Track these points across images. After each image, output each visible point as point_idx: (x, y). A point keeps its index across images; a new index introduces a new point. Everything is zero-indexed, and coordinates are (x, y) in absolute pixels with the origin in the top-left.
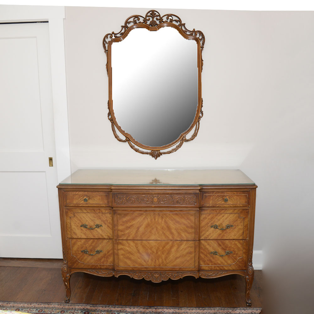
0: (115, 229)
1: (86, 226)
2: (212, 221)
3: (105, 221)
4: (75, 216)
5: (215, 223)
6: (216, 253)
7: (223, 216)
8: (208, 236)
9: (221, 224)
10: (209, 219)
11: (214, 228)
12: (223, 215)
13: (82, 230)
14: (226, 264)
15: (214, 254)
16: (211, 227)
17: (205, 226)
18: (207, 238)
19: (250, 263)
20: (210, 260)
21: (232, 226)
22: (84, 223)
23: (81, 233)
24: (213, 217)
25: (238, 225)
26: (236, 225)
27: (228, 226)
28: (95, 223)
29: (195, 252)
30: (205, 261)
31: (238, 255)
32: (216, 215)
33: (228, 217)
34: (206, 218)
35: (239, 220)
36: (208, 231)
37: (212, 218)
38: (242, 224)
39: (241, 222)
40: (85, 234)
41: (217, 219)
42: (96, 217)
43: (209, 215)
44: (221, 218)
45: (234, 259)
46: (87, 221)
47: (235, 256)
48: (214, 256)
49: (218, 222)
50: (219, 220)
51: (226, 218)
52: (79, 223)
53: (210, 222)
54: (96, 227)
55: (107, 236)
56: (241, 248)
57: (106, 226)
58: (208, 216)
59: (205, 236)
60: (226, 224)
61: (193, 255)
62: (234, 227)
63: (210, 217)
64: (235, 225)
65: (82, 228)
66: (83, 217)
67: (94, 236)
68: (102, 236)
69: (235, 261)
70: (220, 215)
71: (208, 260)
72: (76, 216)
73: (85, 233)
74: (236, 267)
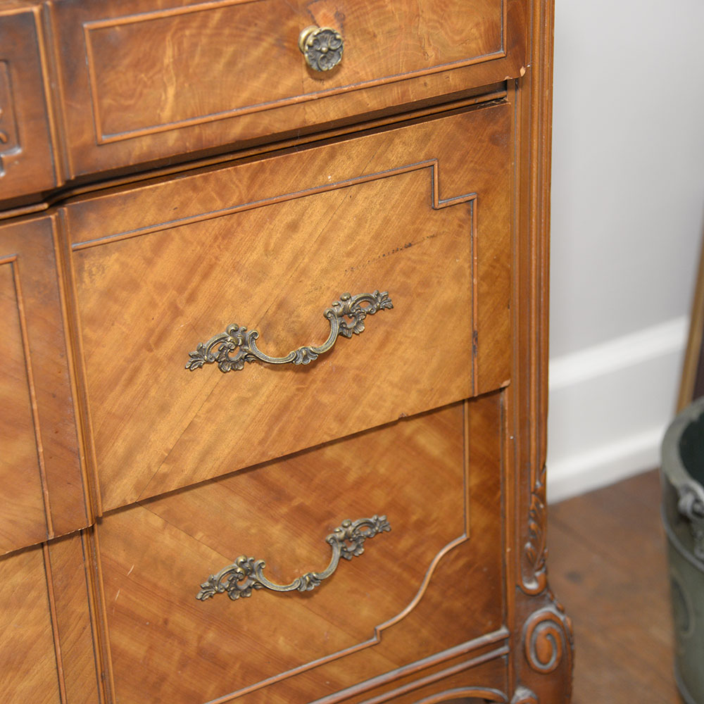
2: (191, 299)
5: (226, 319)
6: (248, 572)
7: (293, 227)
8: (170, 457)
9: (281, 305)
10: (161, 288)
11: (223, 362)
12: (287, 214)
14: (340, 636)
15: (233, 590)
16: (197, 360)
17: (136, 371)
18: (163, 478)
19: (531, 579)
20: (201, 652)
21: (374, 304)
24: (200, 259)
25: (425, 283)
26: (414, 281)
27: (346, 313)
29: (58, 631)
30: (163, 678)
31: (431, 531)
32: (227, 234)
33: (334, 226)
34: (133, 285)
35: (431, 228)
36: (164, 408)
37: (192, 271)
38: (461, 260)
39: (451, 248)
41: (236, 267)
43: (158, 248)
44: (276, 251)
45: (406, 575)
47: (406, 543)
48: (239, 605)
49: (246, 296)
50: (259, 274)
51: (323, 241)
53: (176, 312)
56: (450, 463)
58: (150, 262)
59: (145, 462)
60: (327, 301)
61: (44, 667)
62: (400, 303)
63: (167, 265)
64: (404, 290)
69: (414, 582)
70: (260, 226)
71: (183, 665)
74: (425, 633)
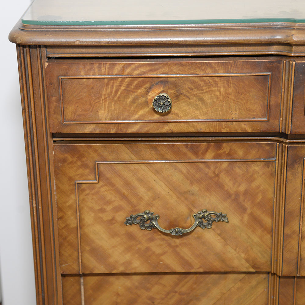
0: (288, 231)
1: (150, 219)
3: (242, 198)
4: (99, 176)
13: (131, 236)
22: (142, 208)
23: (128, 249)
28: (193, 203)
40: (145, 255)
42: (199, 181)
46: (156, 197)
52: (117, 209)
54: (200, 224)
55: (247, 261)
57: (246, 217)
65: (134, 229)
66: (141, 181)
67: (187, 263)
68: (223, 261)
72: (108, 179)
73: (148, 249)
